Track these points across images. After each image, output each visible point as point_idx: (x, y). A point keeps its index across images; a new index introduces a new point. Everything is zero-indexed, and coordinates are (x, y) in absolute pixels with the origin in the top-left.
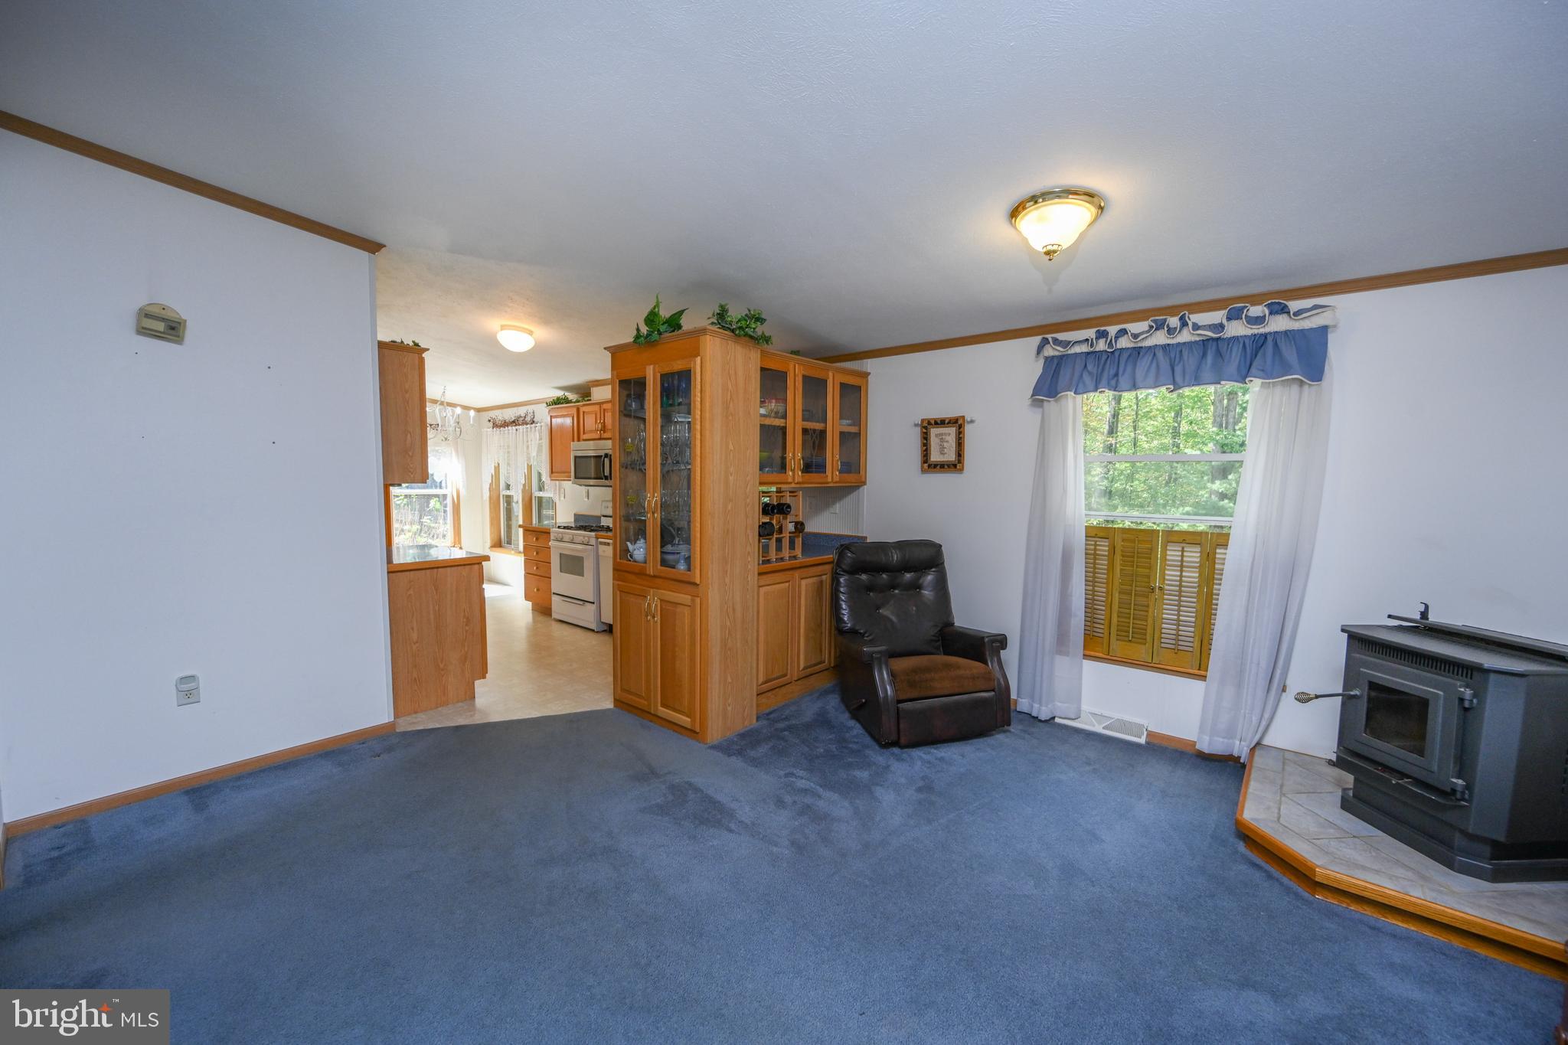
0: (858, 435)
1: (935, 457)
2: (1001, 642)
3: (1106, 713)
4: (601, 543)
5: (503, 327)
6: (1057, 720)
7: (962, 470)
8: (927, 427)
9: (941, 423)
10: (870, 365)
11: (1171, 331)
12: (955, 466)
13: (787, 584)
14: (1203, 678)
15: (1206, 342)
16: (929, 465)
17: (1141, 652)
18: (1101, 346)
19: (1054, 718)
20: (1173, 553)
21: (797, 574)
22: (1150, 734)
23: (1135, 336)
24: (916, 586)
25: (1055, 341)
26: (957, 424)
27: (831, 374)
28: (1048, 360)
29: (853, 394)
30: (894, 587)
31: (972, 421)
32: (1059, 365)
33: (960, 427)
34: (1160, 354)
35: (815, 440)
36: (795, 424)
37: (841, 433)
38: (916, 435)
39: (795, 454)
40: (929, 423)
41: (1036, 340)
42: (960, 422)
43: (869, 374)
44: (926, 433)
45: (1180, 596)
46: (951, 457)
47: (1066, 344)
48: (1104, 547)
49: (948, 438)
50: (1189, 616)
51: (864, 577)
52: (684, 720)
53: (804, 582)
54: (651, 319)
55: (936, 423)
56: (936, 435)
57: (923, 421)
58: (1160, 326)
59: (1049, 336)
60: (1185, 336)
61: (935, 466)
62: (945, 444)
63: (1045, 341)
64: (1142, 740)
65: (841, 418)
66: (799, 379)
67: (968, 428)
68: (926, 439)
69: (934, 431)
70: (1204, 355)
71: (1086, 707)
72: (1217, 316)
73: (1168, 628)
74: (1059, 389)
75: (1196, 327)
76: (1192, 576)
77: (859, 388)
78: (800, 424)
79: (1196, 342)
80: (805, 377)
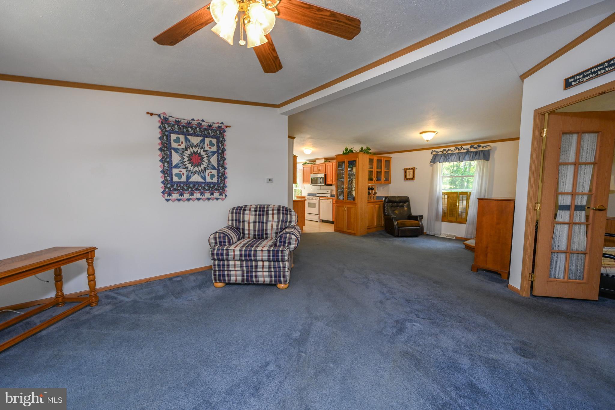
0: (389, 171)
1: (408, 177)
2: (422, 217)
3: (447, 234)
4: (321, 199)
5: (305, 149)
6: (436, 236)
7: (414, 180)
8: (406, 170)
9: (409, 169)
10: (392, 155)
11: (459, 150)
12: (413, 179)
13: (373, 206)
14: (465, 224)
15: (466, 152)
16: (406, 179)
17: (454, 219)
18: (445, 152)
19: (435, 235)
20: (461, 197)
21: (375, 204)
22: (456, 237)
23: (451, 151)
24: (403, 206)
25: (435, 151)
26: (413, 169)
27: (383, 158)
28: (434, 155)
29: (388, 162)
30: (397, 206)
31: (416, 169)
32: (436, 156)
33: (414, 170)
34: (457, 154)
35: (379, 173)
36: (375, 170)
37: (385, 172)
38: (403, 172)
39: (374, 177)
40: (406, 169)
41: (431, 150)
42: (414, 169)
43: (391, 157)
44: (406, 171)
45: (462, 206)
46: (412, 177)
47: (437, 152)
48: (446, 196)
49: (410, 172)
50: (464, 211)
51: (391, 204)
52: (352, 232)
53: (376, 205)
54: (346, 150)
55: (408, 169)
56: (408, 172)
57: (405, 168)
58: (456, 149)
59: (433, 150)
60: (462, 151)
61: (408, 179)
62: (410, 174)
63: (433, 151)
64: (454, 238)
65: (385, 168)
66: (376, 160)
67: (416, 171)
68: (405, 173)
69: (407, 171)
70: (466, 155)
71: (443, 232)
72: (468, 147)
73: (460, 213)
74: (436, 162)
75: (464, 149)
76: (465, 202)
77: (389, 161)
78: (376, 170)
79: (464, 152)
80: (377, 159)
